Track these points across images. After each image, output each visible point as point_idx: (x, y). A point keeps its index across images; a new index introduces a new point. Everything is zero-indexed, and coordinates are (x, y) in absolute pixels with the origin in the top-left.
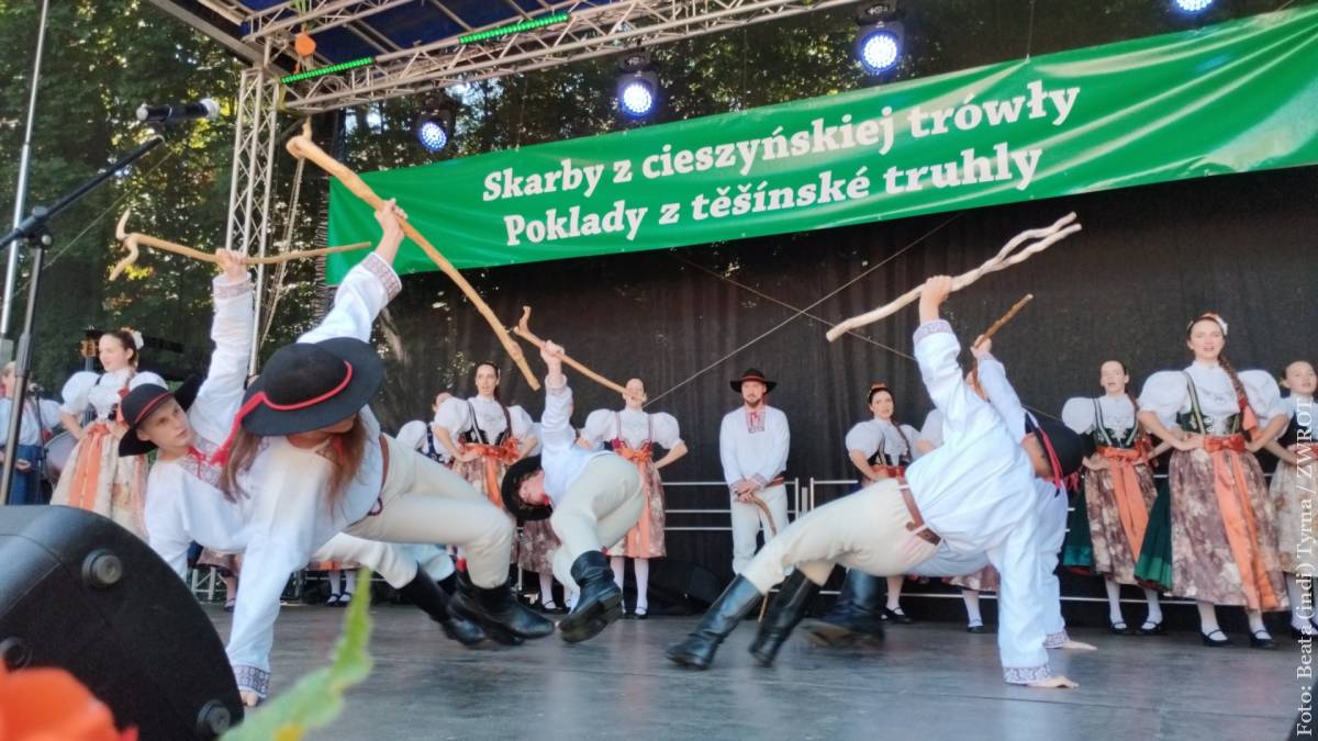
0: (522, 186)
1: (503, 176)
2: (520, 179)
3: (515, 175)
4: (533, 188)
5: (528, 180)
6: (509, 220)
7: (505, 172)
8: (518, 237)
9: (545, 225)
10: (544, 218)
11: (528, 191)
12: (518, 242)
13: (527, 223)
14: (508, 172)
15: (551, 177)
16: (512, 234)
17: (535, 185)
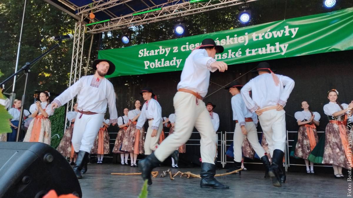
0: (149, 53)
1: (144, 51)
3: (147, 50)
4: (152, 54)
6: (145, 62)
7: (144, 49)
9: (155, 64)
10: (155, 62)
12: (148, 68)
13: (150, 63)
15: (156, 51)
16: (146, 66)
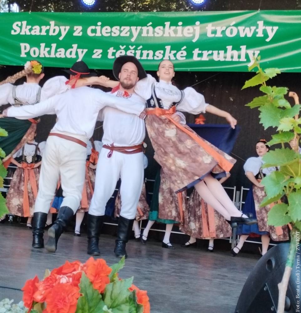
0: (30, 30)
1: (22, 24)
2: (30, 27)
3: (27, 24)
4: (35, 32)
5: (33, 28)
6: (22, 45)
7: (23, 22)
8: (26, 53)
9: (39, 50)
10: (39, 47)
11: (33, 33)
12: (25, 56)
13: (31, 48)
14: (25, 23)
15: (44, 28)
16: (23, 52)
17: (36, 31)
